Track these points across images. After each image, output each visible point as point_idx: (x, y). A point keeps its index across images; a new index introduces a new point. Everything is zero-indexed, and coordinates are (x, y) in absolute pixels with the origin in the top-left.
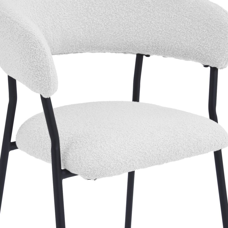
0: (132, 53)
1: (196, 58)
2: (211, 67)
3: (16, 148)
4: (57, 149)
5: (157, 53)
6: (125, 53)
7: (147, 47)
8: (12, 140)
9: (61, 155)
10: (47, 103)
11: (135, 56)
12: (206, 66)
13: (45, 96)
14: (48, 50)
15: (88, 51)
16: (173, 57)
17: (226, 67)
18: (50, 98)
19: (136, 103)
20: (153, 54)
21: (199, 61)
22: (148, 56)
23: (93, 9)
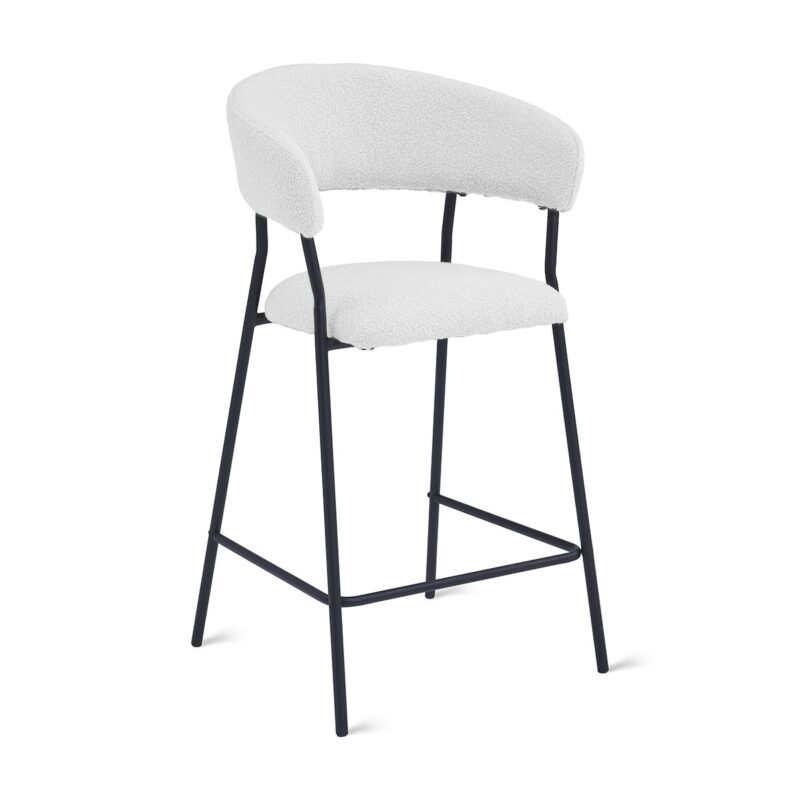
0: (439, 190)
1: (528, 197)
2: (549, 210)
3: (266, 321)
4: (321, 308)
5: (476, 190)
6: (429, 190)
7: (462, 181)
8: (259, 311)
9: (328, 319)
10: (309, 246)
11: (444, 195)
12: (542, 208)
13: (307, 236)
14: (314, 183)
15: (374, 187)
16: (498, 195)
17: (569, 209)
18: (313, 239)
19: (446, 264)
20: (470, 192)
21: (531, 201)
22: (463, 195)
23: (381, 123)
